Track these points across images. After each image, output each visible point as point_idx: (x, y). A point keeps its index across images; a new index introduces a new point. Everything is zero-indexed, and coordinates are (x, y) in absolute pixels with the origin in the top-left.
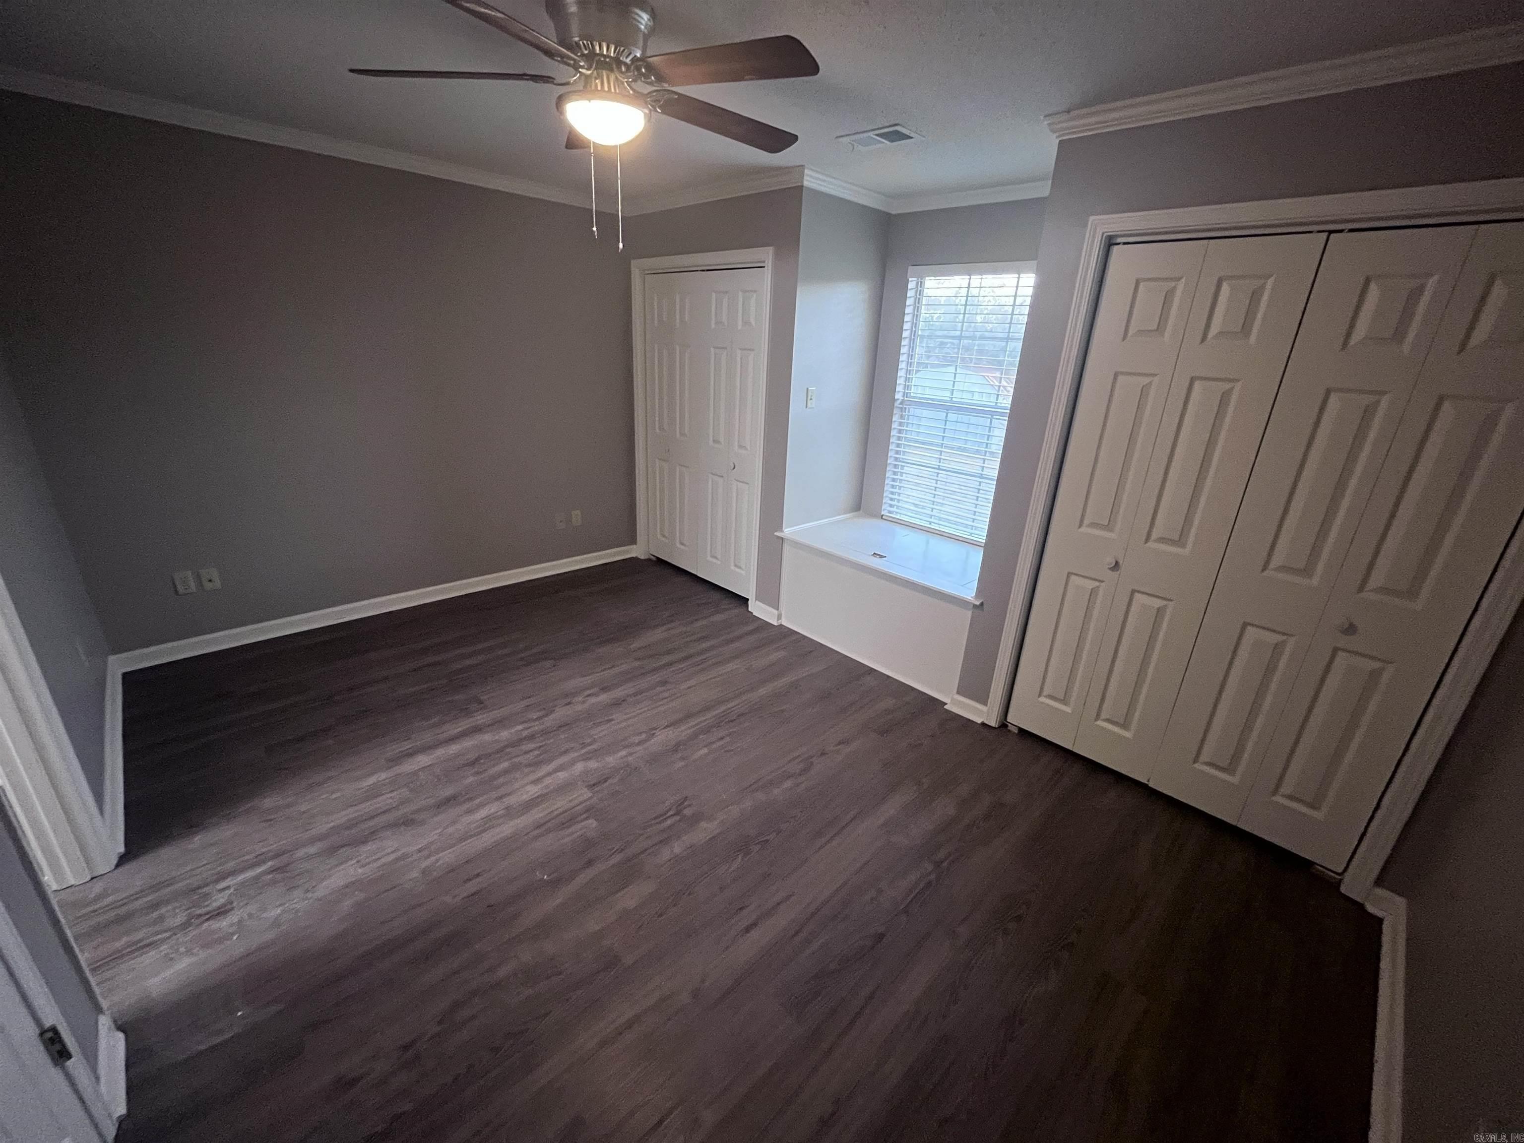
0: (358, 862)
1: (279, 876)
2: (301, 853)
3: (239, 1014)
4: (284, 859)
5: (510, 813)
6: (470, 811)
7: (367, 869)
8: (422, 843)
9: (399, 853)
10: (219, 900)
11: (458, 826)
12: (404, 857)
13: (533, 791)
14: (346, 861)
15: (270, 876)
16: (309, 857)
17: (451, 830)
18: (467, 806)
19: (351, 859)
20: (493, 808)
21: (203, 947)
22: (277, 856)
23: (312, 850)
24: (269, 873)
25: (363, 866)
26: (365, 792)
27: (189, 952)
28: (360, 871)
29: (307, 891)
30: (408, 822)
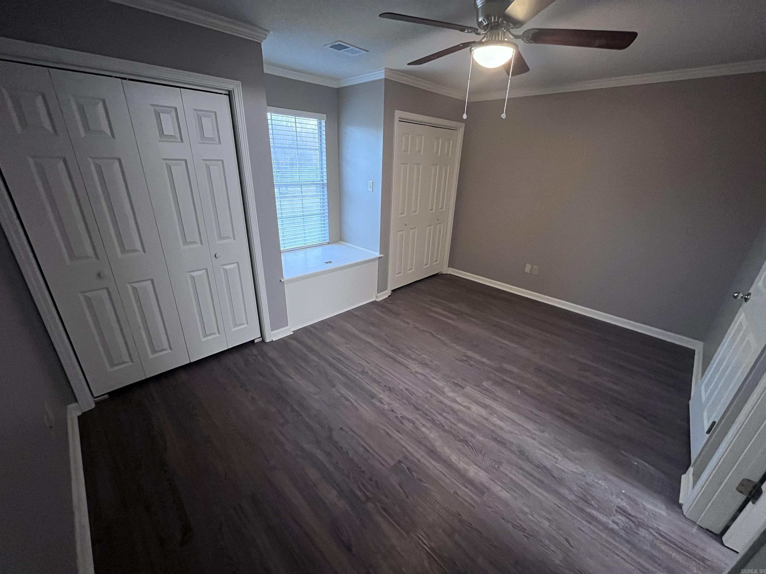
0: (556, 463)
1: (589, 497)
2: (571, 497)
3: (636, 464)
4: (581, 504)
5: (493, 412)
6: (501, 428)
7: (557, 456)
8: (530, 440)
9: (541, 447)
10: (621, 519)
11: (512, 430)
12: (542, 444)
13: (475, 408)
14: (560, 469)
15: (593, 503)
16: (570, 490)
17: (516, 432)
18: (498, 431)
19: (557, 467)
20: (494, 419)
21: (638, 504)
22: (581, 510)
23: (565, 492)
24: (592, 505)
25: (557, 459)
26: (515, 491)
27: (645, 508)
28: (560, 459)
29: (584, 476)
30: (522, 453)
